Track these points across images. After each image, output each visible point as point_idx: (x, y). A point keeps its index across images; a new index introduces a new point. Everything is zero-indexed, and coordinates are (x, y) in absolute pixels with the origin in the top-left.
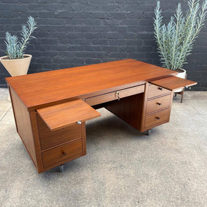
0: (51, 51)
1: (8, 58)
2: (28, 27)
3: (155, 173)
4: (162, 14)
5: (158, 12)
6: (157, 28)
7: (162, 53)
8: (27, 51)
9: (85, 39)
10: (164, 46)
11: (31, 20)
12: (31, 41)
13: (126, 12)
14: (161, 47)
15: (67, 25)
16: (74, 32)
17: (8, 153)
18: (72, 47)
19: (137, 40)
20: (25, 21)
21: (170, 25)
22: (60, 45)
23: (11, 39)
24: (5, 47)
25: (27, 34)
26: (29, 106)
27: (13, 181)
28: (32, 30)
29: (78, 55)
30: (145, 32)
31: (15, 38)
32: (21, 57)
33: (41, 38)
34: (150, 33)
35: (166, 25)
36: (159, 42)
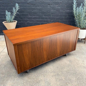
0: (26, 19)
1: (7, 22)
2: (15, 8)
6: (74, 9)
7: (76, 20)
8: (15, 19)
9: (41, 14)
10: (78, 17)
11: (17, 5)
12: (17, 15)
14: (76, 18)
15: (33, 8)
16: (36, 11)
18: (35, 17)
19: (64, 14)
20: (14, 6)
22: (30, 16)
23: (8, 13)
24: (5, 17)
25: (15, 11)
28: (17, 9)
30: (68, 11)
31: (10, 13)
32: (12, 22)
33: (21, 13)
34: (71, 11)
36: (75, 15)
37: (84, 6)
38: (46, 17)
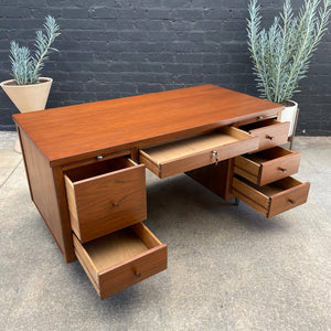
0: (83, 72)
1: (15, 83)
2: (45, 33)
3: (247, 263)
4: (260, 13)
5: (253, 10)
6: (252, 35)
7: (261, 75)
8: (44, 72)
9: (137, 53)
10: (263, 63)
11: (51, 21)
12: (51, 56)
13: (202, 9)
14: (258, 66)
15: (108, 31)
16: (119, 42)
17: (18, 232)
18: (118, 66)
19: (220, 54)
20: (41, 24)
21: (273, 29)
22: (97, 62)
23: (18, 52)
24: (10, 66)
25: (44, 45)
26: (52, 158)
27: (27, 275)
28: (52, 37)
29: (125, 78)
30: (232, 42)
31: (25, 51)
32: (35, 82)
33: (66, 52)
34: (241, 43)
35: (267, 30)
36: (255, 57)
37: (283, 25)
38: (155, 63)
